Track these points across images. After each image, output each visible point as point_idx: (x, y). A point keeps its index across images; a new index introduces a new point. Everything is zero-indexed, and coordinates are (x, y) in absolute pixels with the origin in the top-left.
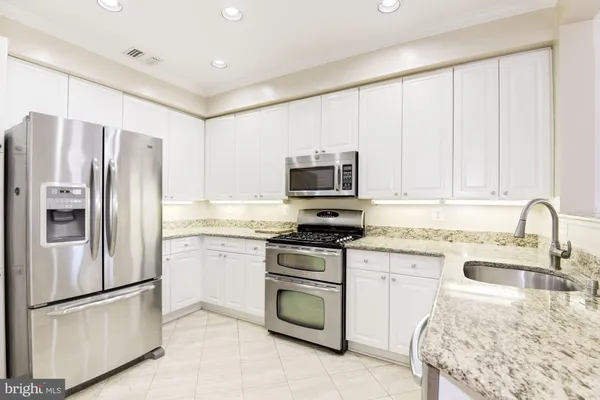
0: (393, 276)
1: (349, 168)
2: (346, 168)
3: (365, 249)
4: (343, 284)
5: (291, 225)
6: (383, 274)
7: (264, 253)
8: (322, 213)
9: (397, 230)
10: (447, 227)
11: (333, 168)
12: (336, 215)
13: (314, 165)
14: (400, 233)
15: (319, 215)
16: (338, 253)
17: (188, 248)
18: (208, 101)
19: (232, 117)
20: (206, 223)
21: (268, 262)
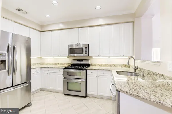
0: (99, 76)
1: (87, 48)
2: (86, 48)
3: (92, 69)
4: (86, 79)
5: (69, 64)
6: (96, 76)
7: (63, 72)
8: (79, 60)
9: (98, 64)
10: (110, 63)
11: (82, 48)
12: (83, 61)
13: (74, 47)
14: (99, 65)
15: (78, 61)
16: (85, 71)
17: (37, 72)
18: (42, 26)
19: (50, 32)
20: (41, 64)
21: (64, 74)
